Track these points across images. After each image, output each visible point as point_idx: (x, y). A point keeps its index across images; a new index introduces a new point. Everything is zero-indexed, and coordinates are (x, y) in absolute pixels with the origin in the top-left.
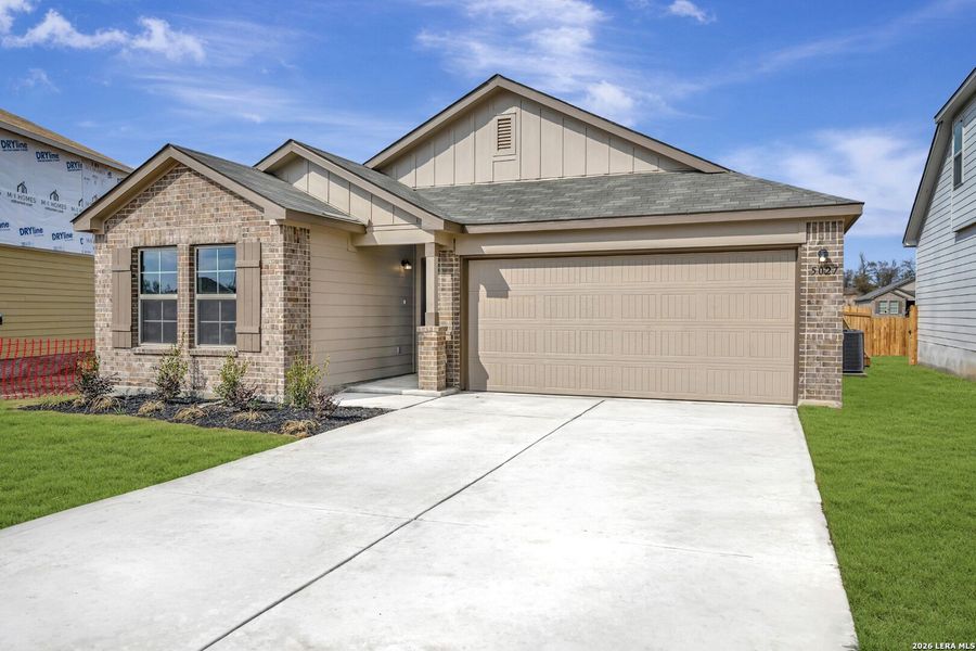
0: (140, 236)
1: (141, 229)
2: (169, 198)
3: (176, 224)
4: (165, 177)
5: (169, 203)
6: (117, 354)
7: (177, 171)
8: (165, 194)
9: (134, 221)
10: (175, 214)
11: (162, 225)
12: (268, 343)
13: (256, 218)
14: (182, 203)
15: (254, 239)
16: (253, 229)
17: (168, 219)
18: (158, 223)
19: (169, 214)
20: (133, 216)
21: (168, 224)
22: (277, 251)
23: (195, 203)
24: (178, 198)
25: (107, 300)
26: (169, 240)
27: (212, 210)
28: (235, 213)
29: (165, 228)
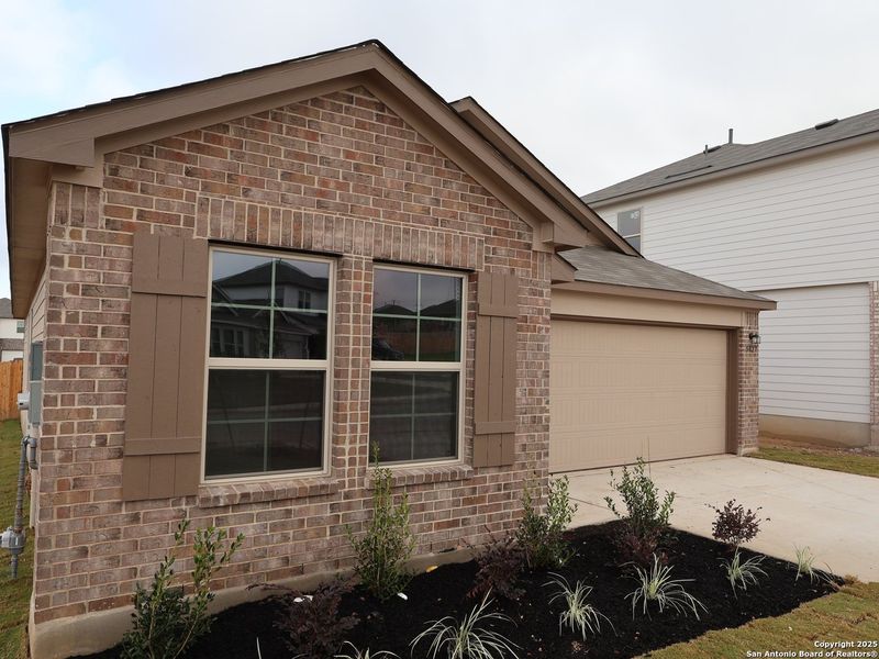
0: (240, 217)
1: (239, 200)
2: (323, 148)
3: (342, 208)
4: (315, 101)
5: (324, 160)
6: (135, 518)
7: (350, 100)
8: (314, 136)
9: (219, 175)
10: (339, 186)
11: (302, 203)
12: (524, 447)
13: (509, 234)
14: (357, 167)
15: (506, 268)
16: (502, 251)
17: (322, 194)
18: (291, 196)
19: (324, 183)
20: (214, 164)
21: (320, 205)
22: (541, 294)
23: (389, 177)
24: (349, 155)
25: (101, 373)
26: (322, 239)
27: (427, 199)
28: (472, 217)
29: (313, 212)
